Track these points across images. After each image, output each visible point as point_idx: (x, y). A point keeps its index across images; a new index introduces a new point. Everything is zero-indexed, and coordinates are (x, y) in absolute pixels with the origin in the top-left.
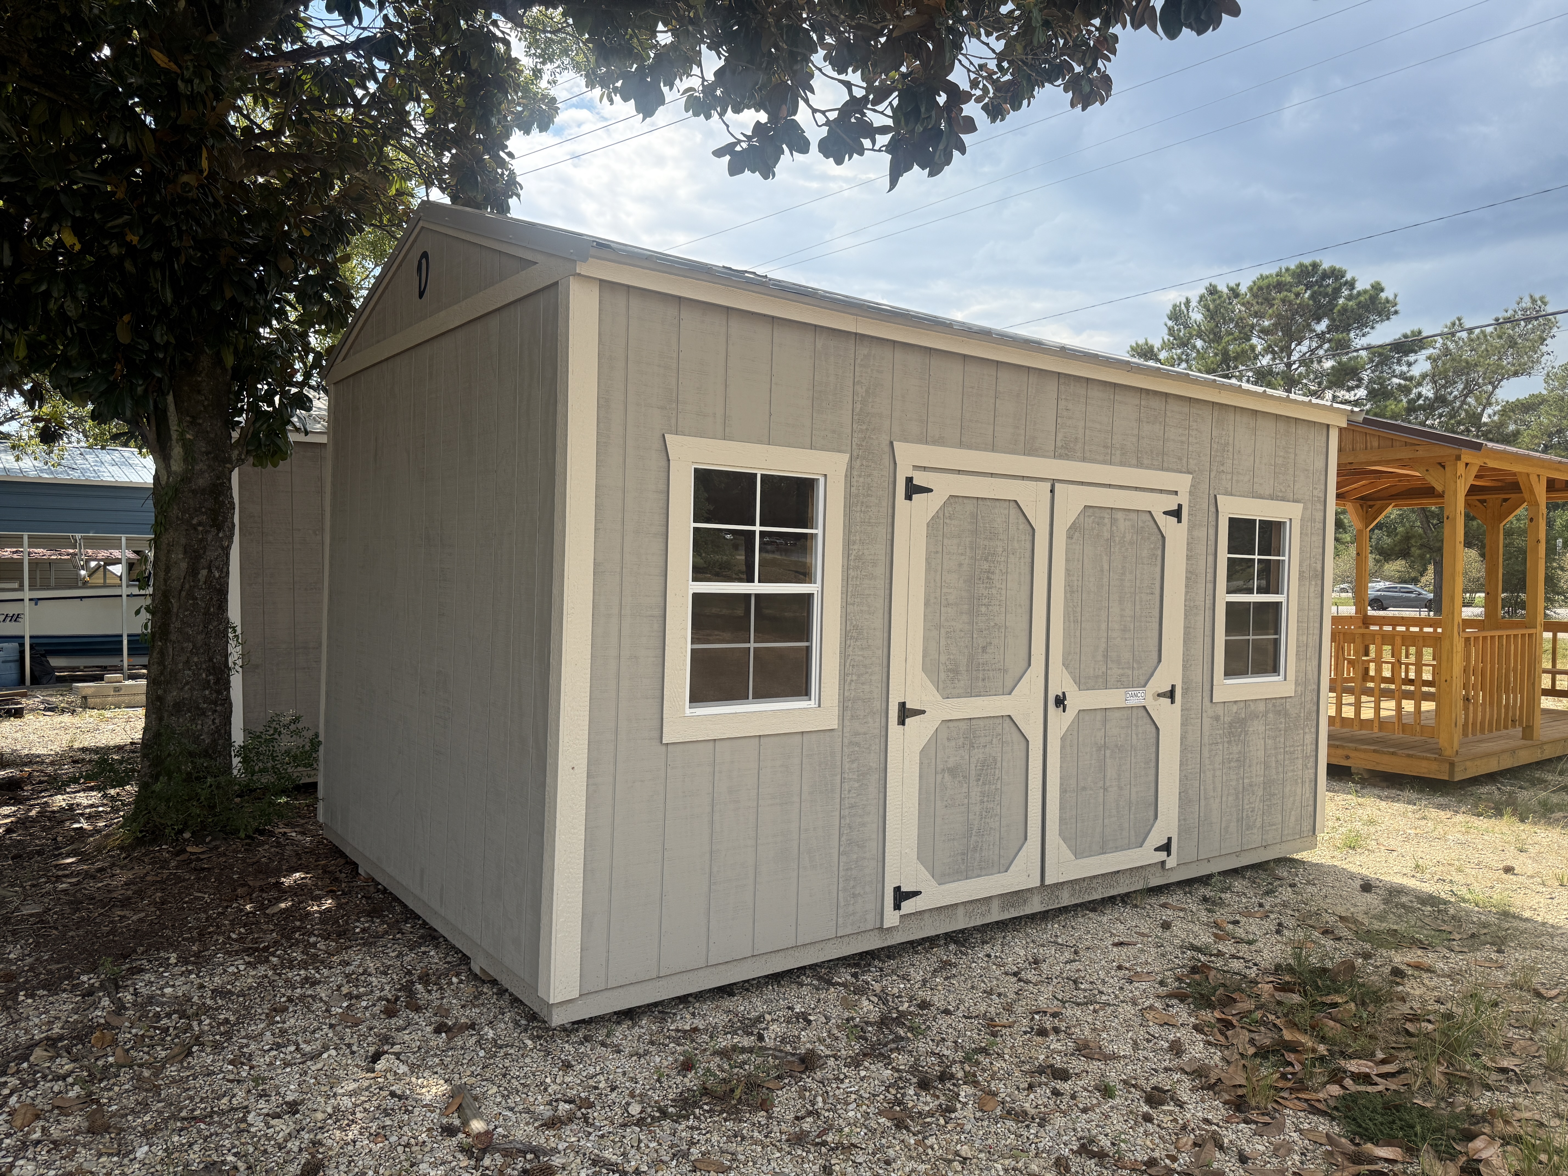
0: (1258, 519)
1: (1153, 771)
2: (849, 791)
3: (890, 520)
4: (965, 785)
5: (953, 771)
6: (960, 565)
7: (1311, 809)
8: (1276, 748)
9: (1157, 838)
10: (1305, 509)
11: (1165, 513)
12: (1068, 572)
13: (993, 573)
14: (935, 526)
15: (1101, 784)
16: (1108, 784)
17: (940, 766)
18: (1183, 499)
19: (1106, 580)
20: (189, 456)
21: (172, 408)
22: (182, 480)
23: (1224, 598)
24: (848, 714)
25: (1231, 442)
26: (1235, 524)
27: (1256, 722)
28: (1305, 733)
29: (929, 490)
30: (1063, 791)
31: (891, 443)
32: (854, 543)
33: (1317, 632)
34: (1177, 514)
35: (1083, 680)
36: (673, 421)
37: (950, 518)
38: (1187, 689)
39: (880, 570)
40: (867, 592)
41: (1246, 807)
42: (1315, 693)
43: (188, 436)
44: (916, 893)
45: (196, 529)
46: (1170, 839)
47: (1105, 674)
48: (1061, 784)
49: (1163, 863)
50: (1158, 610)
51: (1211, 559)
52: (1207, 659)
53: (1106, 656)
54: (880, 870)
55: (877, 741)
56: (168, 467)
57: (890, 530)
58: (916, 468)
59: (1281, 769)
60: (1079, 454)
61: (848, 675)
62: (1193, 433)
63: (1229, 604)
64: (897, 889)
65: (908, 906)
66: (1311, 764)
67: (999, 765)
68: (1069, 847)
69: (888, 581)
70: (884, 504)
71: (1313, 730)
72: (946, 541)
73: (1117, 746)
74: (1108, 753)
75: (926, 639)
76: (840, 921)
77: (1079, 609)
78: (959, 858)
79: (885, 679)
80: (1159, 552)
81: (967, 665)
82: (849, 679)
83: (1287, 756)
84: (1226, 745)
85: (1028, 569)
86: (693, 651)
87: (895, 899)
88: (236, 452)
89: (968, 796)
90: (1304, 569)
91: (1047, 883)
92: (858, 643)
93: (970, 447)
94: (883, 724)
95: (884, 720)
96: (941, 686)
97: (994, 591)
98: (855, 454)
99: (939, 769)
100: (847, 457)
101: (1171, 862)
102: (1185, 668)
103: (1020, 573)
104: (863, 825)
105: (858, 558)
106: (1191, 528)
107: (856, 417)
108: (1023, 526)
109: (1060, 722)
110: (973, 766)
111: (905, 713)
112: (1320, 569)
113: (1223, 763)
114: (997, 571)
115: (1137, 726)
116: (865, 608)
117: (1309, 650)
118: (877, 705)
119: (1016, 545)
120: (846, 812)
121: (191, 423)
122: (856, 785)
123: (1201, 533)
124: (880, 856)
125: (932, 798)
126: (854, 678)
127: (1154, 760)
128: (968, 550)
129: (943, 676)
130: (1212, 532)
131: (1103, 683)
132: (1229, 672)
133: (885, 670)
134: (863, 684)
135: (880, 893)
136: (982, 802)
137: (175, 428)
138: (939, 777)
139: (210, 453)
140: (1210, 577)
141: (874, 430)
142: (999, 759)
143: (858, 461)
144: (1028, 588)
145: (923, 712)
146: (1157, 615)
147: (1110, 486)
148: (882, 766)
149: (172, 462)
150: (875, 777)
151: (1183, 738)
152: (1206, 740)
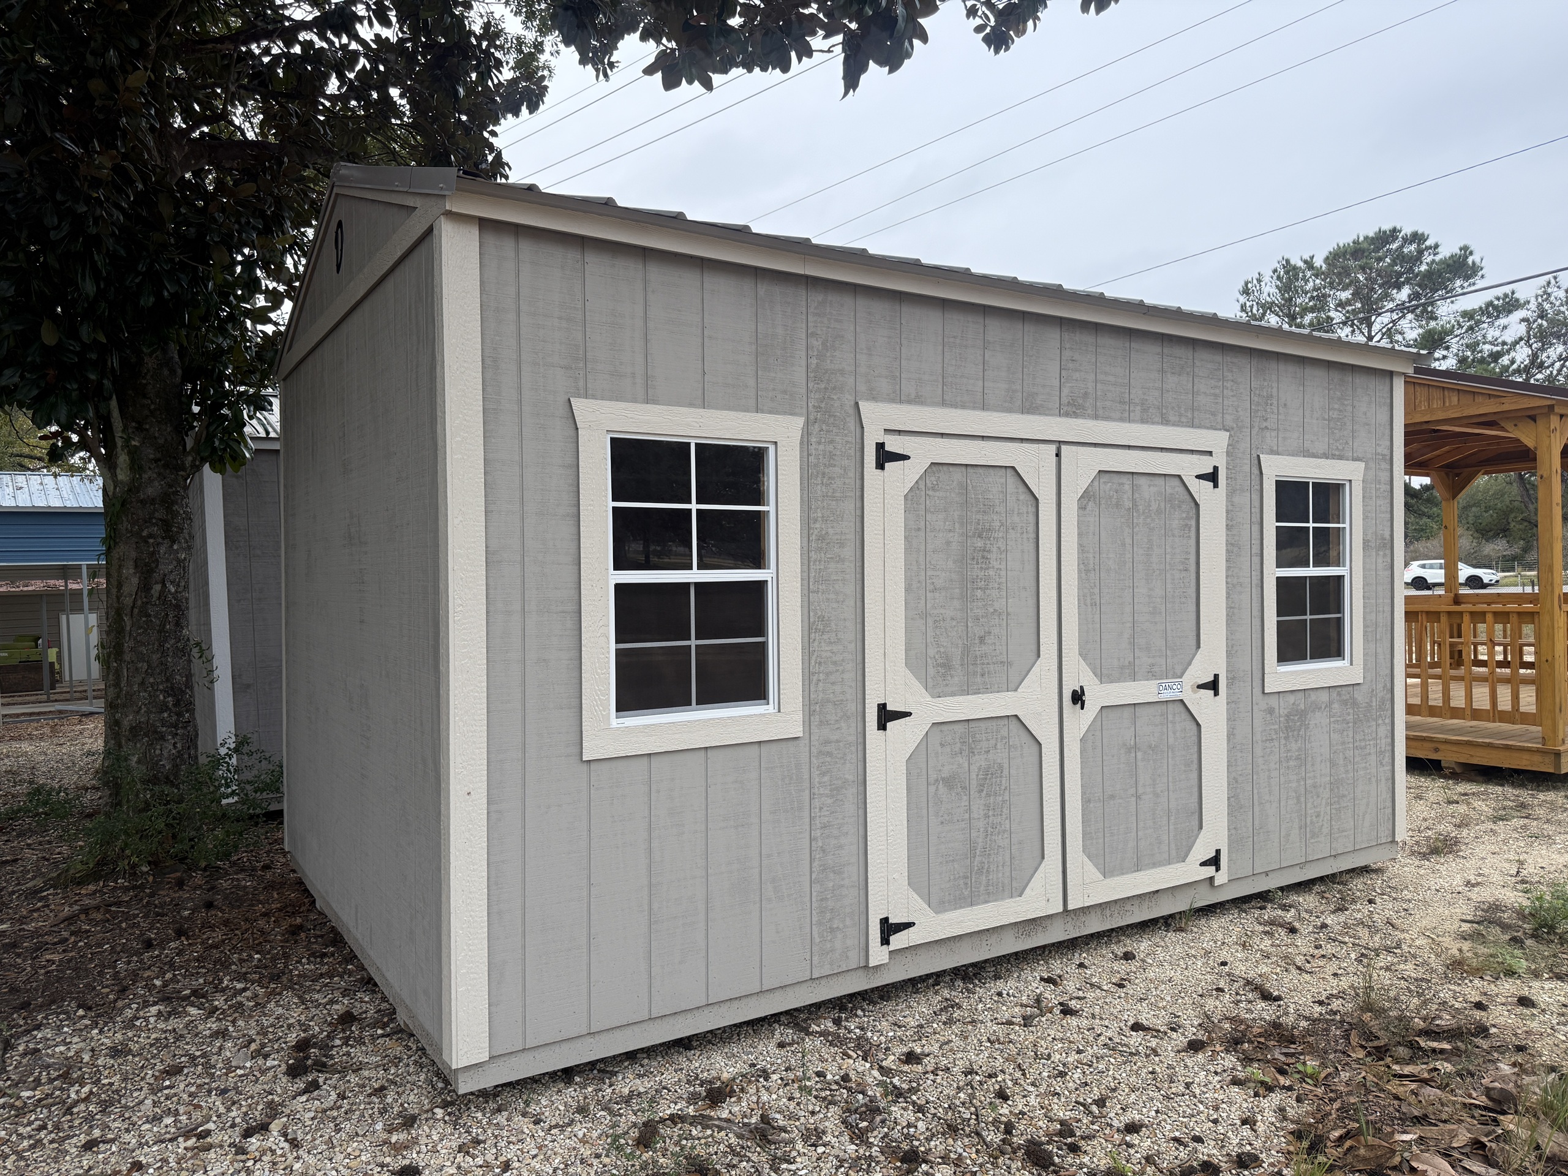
0: (1311, 481)
1: (1195, 775)
2: (821, 809)
3: (858, 494)
4: (965, 798)
5: (949, 782)
6: (948, 543)
7: (1390, 810)
8: (1343, 743)
9: (1203, 850)
10: (1366, 468)
11: (1199, 477)
12: (1082, 548)
13: (989, 551)
14: (912, 497)
15: (1132, 791)
16: (1140, 790)
17: (933, 776)
18: (1220, 460)
19: (1129, 556)
20: (136, 466)
21: (116, 413)
22: (130, 490)
23: (1273, 572)
24: (816, 719)
25: (1275, 393)
26: (1282, 486)
27: (1318, 714)
28: (1378, 725)
29: (905, 457)
30: (1086, 801)
31: (857, 404)
32: (816, 521)
33: (1388, 609)
34: (1212, 477)
35: (1104, 671)
36: (581, 384)
37: (933, 489)
38: (1234, 678)
39: (849, 552)
40: (834, 577)
41: (1309, 812)
42: (1388, 679)
43: (133, 443)
44: (908, 925)
45: (147, 542)
46: (1218, 852)
47: (1132, 664)
48: (1083, 793)
49: (1212, 879)
50: (1194, 589)
51: (1256, 528)
52: (1257, 643)
53: (1133, 644)
54: (862, 899)
55: (853, 749)
56: (114, 475)
57: (859, 505)
58: (887, 431)
59: (1350, 767)
60: (1089, 411)
61: (814, 674)
62: (1229, 384)
63: (1279, 580)
64: (884, 921)
65: (898, 941)
66: (1387, 759)
67: (1006, 772)
68: (1096, 866)
69: (859, 564)
70: (851, 474)
71: (1388, 721)
72: (929, 517)
73: (1150, 747)
74: (1139, 755)
75: (908, 631)
76: (815, 959)
77: (1097, 591)
78: (962, 882)
79: (860, 678)
80: (1193, 523)
81: (962, 659)
82: (815, 678)
83: (1357, 752)
84: (1283, 742)
85: (1032, 546)
86: (619, 653)
87: (882, 932)
88: (190, 458)
89: (969, 810)
90: (1369, 537)
91: (1070, 907)
92: (825, 637)
93: (954, 406)
94: (860, 729)
95: (860, 725)
96: (930, 684)
97: (991, 572)
98: (812, 417)
99: (931, 780)
100: (800, 422)
101: (1221, 878)
102: (1229, 654)
103: (1023, 552)
104: (841, 847)
105: (821, 538)
106: (1231, 493)
107: (811, 375)
108: (1024, 496)
109: (1079, 722)
110: (973, 776)
111: (886, 716)
112: (1388, 537)
113: (1280, 762)
114: (995, 550)
115: (1173, 723)
116: (832, 596)
117: (1379, 630)
118: (852, 707)
119: (1016, 519)
120: (817, 833)
121: (137, 429)
122: (829, 801)
123: (1243, 500)
124: (862, 883)
125: (925, 811)
126: (822, 676)
127: (1196, 761)
128: (957, 525)
129: (931, 671)
130: (1256, 497)
131: (1130, 673)
132: (1284, 656)
133: (860, 666)
134: (833, 683)
135: (863, 926)
136: (987, 816)
137: (120, 434)
138: (932, 789)
139: (160, 460)
140: (1256, 549)
141: (834, 388)
142: (1006, 766)
143: (817, 426)
144: (1033, 567)
145: (908, 714)
146: (1194, 595)
147: (1129, 447)
148: (861, 778)
149: (118, 471)
150: (851, 792)
151: (1231, 735)
152: (1258, 737)
